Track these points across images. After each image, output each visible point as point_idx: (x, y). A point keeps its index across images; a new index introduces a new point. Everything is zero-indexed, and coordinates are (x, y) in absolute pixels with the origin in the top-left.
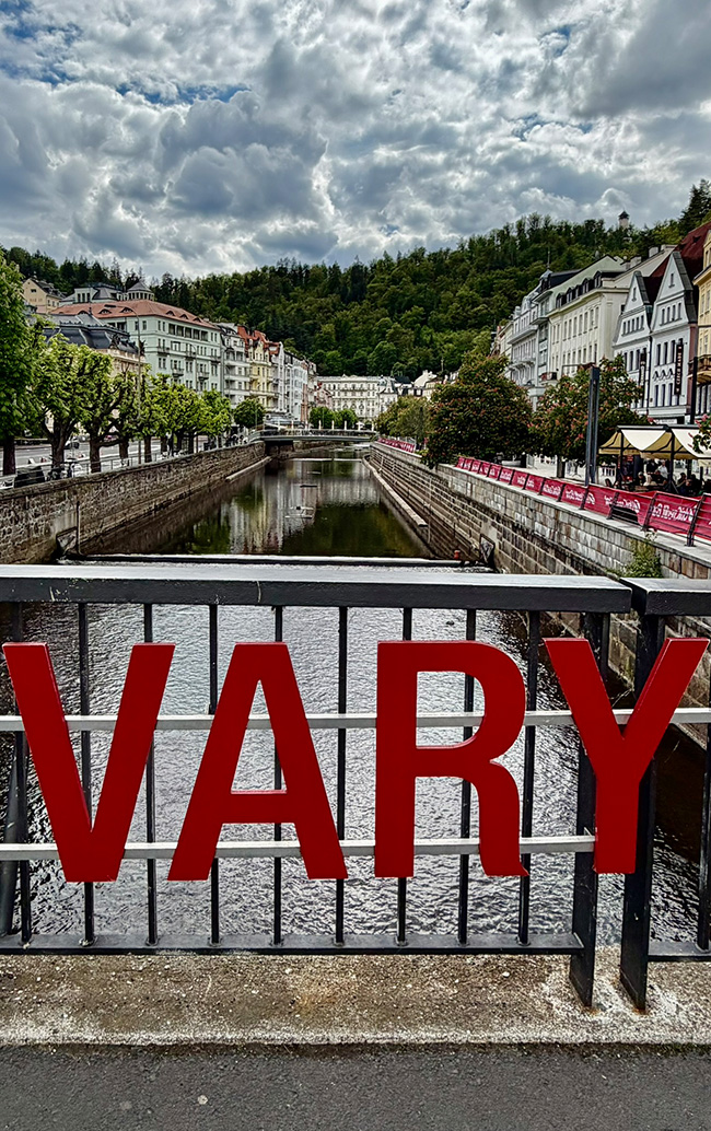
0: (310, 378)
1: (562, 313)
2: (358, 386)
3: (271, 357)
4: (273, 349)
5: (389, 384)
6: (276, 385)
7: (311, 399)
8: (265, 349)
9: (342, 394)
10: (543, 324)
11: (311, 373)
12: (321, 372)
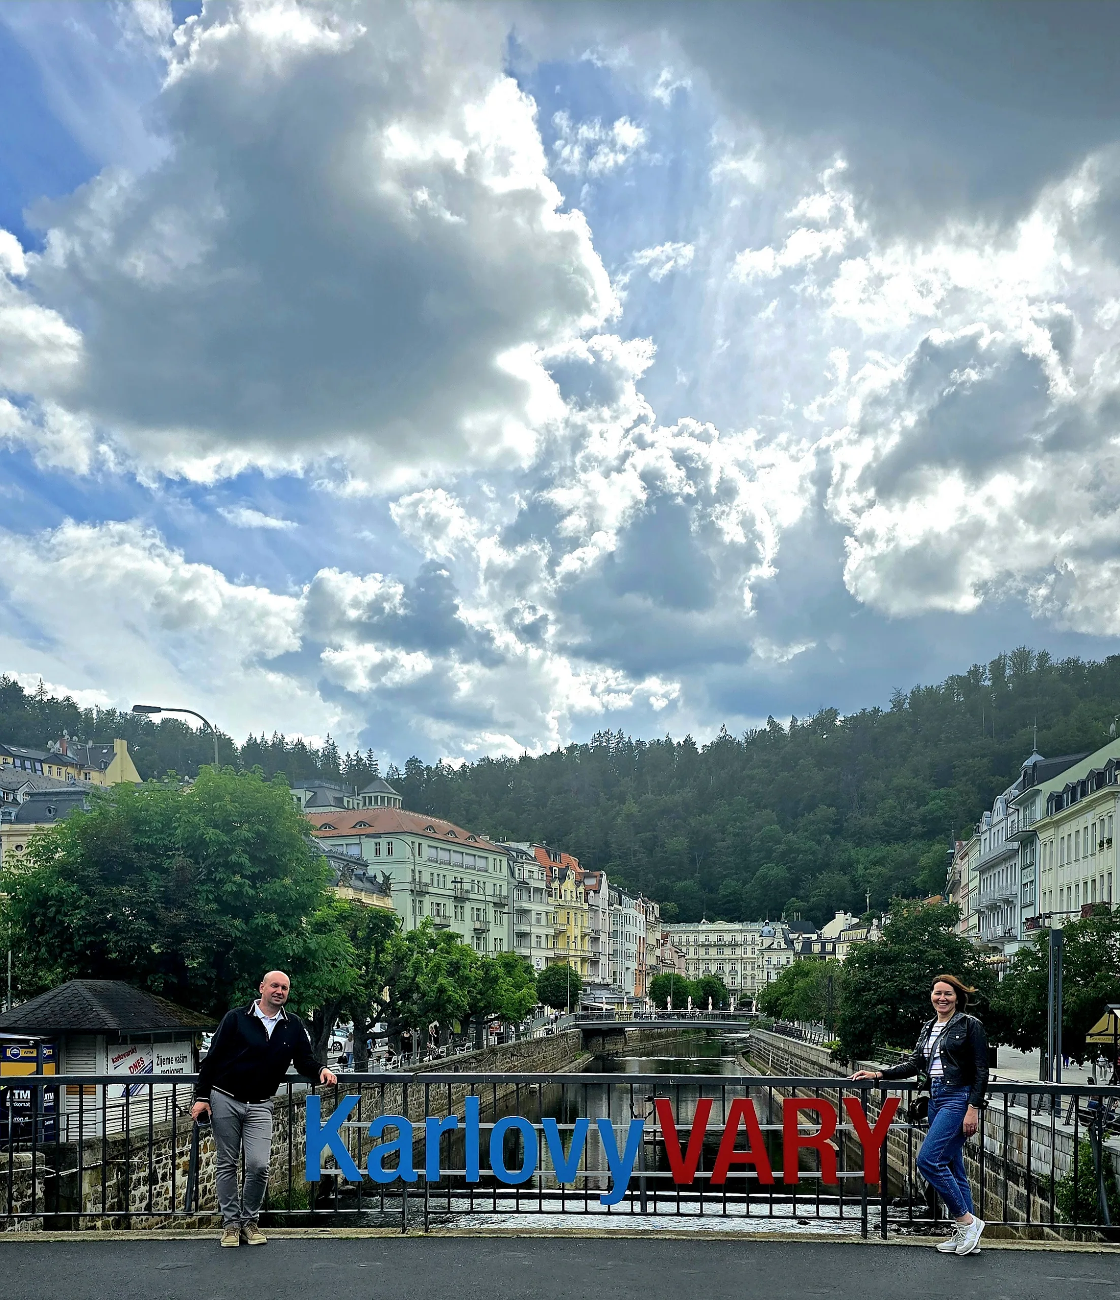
0: (649, 926)
1: (1057, 824)
2: (727, 938)
3: (587, 894)
4: (591, 882)
5: (779, 934)
6: (595, 940)
7: (651, 961)
8: (578, 883)
9: (702, 951)
10: (1028, 840)
11: (651, 918)
12: (667, 917)
